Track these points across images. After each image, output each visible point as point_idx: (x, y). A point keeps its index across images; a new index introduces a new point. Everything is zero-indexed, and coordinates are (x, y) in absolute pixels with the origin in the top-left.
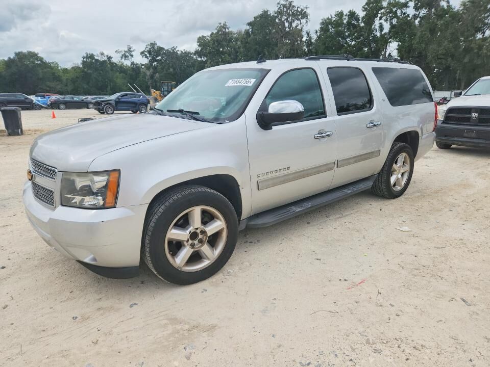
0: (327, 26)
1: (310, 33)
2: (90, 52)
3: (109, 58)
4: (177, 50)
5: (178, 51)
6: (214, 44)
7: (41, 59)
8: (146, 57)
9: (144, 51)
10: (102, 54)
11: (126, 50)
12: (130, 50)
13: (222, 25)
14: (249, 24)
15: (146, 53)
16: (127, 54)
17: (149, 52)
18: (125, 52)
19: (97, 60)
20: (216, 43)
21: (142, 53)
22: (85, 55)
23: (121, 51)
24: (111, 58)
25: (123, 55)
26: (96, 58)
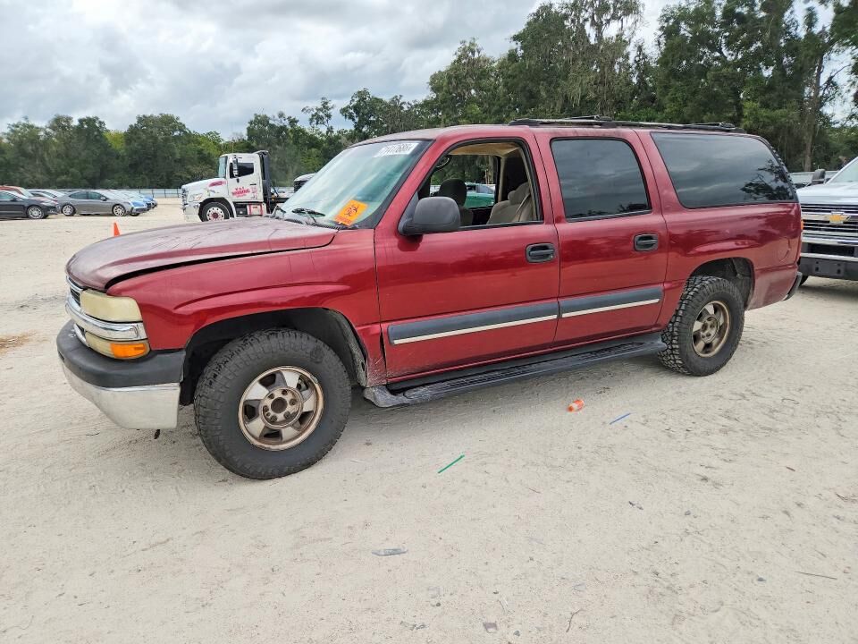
0: (677, 23)
1: (644, 47)
2: (261, 113)
3: (293, 122)
4: (401, 101)
5: (403, 103)
6: (450, 83)
7: (182, 127)
8: (351, 117)
9: (348, 107)
10: (281, 115)
11: (320, 106)
12: (325, 106)
13: (468, 45)
14: (516, 38)
15: (352, 111)
16: (321, 114)
17: (356, 108)
18: (318, 110)
19: (272, 126)
20: (453, 80)
21: (344, 111)
22: (253, 119)
23: (312, 110)
24: (297, 122)
25: (313, 116)
26: (271, 122)
